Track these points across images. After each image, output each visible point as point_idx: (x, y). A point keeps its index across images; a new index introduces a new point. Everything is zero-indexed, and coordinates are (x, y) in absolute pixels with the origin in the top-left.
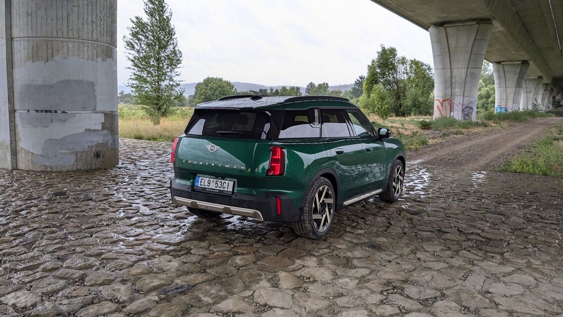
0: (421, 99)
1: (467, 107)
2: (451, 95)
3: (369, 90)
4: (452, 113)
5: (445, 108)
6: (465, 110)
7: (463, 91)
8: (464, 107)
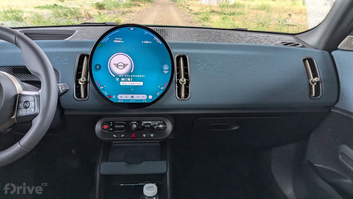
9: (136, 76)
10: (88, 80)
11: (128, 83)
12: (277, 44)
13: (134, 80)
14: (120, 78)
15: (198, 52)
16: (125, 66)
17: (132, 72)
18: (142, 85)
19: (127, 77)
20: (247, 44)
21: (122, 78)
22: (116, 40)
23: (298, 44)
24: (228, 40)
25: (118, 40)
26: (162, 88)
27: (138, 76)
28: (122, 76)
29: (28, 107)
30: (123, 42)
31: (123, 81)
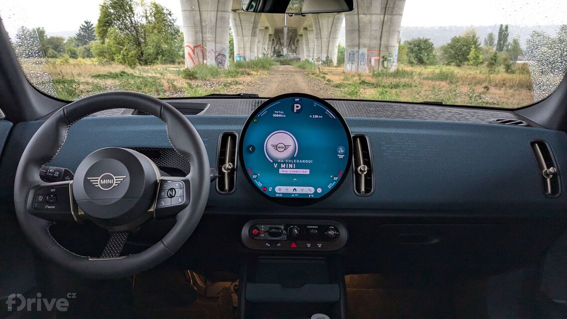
0: (165, 46)
1: (220, 55)
2: (203, 41)
3: (103, 34)
4: (205, 61)
5: (198, 56)
6: (218, 57)
7: (214, 36)
8: (217, 54)
9: (301, 161)
10: (235, 167)
11: (289, 171)
12: (491, 122)
13: (298, 166)
14: (279, 164)
15: (381, 131)
16: (286, 147)
17: (295, 156)
18: (309, 173)
19: (288, 163)
20: (448, 121)
21: (282, 165)
22: (276, 114)
23: (521, 123)
24: (420, 116)
25: (278, 114)
26: (336, 179)
27: (304, 161)
28: (282, 161)
29: (174, 196)
30: (285, 116)
31: (283, 168)
